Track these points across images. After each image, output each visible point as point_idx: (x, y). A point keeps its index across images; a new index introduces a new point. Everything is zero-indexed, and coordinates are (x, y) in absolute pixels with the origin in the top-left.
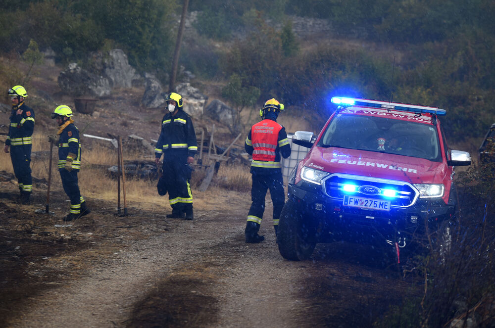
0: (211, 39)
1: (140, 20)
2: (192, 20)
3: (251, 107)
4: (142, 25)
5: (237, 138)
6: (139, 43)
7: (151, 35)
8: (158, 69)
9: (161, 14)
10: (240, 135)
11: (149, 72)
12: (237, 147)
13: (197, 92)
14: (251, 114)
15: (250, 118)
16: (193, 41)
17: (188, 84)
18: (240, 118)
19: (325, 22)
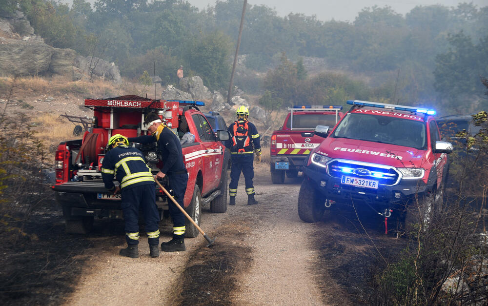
0: (254, 71)
1: (211, 59)
2: (243, 60)
3: (277, 110)
4: (212, 62)
5: (268, 130)
6: (210, 73)
7: (218, 68)
8: (222, 89)
9: (223, 55)
10: (270, 127)
11: (216, 90)
12: (269, 135)
13: (244, 102)
14: (277, 114)
15: (276, 118)
16: (243, 72)
17: (239, 97)
18: (270, 117)
19: (322, 60)
